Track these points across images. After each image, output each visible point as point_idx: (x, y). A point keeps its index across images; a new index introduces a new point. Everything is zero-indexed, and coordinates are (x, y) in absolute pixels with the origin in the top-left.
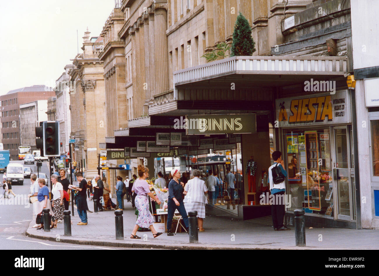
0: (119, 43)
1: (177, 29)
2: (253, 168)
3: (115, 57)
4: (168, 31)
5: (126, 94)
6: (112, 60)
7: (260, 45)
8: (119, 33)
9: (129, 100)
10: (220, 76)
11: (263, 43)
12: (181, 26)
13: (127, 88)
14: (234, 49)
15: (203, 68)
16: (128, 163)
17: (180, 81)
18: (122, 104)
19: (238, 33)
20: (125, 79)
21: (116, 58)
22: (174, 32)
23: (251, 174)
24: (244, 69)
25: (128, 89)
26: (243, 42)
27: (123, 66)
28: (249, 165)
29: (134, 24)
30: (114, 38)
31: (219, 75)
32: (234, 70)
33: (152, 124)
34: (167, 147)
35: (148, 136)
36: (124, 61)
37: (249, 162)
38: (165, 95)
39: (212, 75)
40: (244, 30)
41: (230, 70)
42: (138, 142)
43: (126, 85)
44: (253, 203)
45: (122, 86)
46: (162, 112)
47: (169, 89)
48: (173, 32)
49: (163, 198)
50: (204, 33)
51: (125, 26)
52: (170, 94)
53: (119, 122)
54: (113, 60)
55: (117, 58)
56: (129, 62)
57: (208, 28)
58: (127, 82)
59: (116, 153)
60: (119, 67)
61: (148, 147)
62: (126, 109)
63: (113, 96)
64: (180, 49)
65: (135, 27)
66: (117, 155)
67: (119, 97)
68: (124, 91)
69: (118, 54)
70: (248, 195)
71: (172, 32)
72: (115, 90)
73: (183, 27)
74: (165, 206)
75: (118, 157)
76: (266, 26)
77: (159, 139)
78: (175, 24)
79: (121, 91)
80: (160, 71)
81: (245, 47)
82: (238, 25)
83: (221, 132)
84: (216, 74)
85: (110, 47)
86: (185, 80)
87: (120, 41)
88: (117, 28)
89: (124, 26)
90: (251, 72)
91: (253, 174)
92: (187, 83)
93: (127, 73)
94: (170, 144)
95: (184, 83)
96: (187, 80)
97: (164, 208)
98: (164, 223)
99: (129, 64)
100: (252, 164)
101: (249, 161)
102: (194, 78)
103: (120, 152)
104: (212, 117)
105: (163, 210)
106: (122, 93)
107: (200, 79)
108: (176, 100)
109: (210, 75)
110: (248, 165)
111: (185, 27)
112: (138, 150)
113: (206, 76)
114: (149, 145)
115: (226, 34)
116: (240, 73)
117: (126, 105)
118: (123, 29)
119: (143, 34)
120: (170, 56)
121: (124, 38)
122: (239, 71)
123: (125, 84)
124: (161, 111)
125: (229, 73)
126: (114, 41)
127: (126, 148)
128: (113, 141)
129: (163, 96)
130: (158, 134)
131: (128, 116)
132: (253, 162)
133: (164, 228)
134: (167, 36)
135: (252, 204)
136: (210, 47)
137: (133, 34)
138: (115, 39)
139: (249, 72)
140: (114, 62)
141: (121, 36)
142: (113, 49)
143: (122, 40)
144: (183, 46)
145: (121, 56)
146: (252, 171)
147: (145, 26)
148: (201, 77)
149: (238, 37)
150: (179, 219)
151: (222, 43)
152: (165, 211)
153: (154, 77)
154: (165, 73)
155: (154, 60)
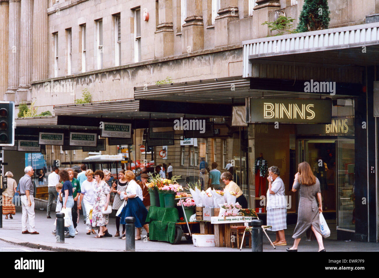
1: (71, 6)
2: (263, 167)
4: (51, 9)
14: (304, 17)
28: (258, 164)
37: (258, 160)
42: (41, 134)
44: (262, 210)
48: (62, 10)
50: (136, 9)
64: (76, 29)
70: (255, 200)
80: (39, 55)
83: (290, 120)
91: (264, 175)
100: (262, 163)
104: (280, 102)
108: (247, 79)
120: (52, 37)
133: (213, 241)
134: (49, 15)
135: (260, 211)
146: (262, 172)
152: (225, 220)
153: (25, 61)
154: (45, 57)
155: (25, 42)
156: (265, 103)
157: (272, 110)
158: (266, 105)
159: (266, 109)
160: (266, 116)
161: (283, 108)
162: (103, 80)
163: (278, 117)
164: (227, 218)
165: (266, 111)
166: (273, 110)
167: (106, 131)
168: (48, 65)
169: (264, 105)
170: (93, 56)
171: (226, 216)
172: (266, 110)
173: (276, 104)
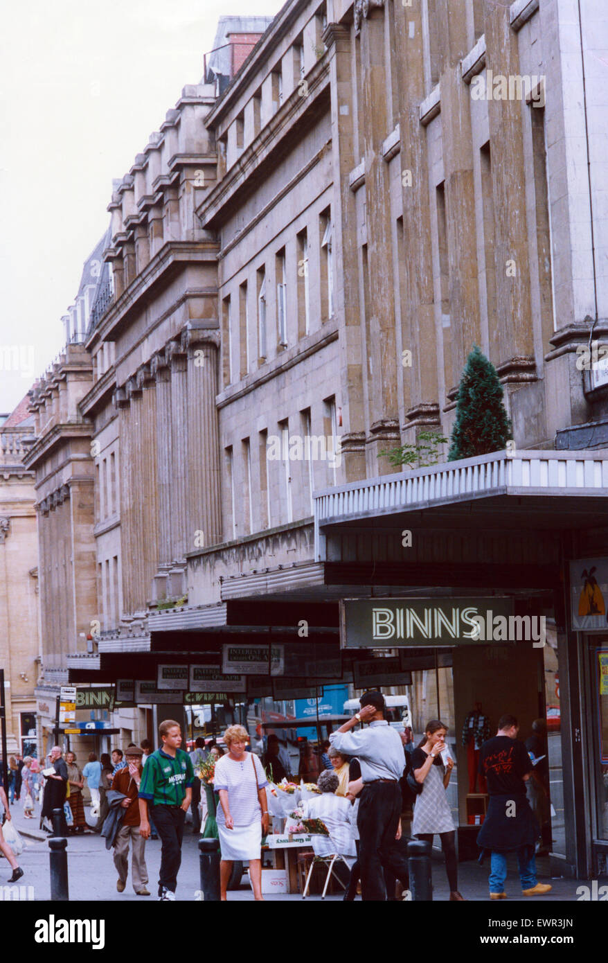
0: (79, 427)
1: (247, 392)
3: (70, 461)
4: (221, 398)
5: (95, 550)
6: (61, 468)
7: (517, 427)
8: (80, 403)
9: (104, 565)
10: (457, 501)
11: (527, 420)
12: (259, 384)
13: (97, 536)
14: (458, 436)
15: (404, 482)
16: (99, 717)
17: (336, 514)
18: (85, 574)
19: (471, 396)
20: (93, 514)
21: (71, 464)
22: (240, 400)
23: (477, 748)
24: (526, 484)
25: (102, 540)
26: (481, 418)
27: (88, 484)
28: (471, 725)
29: (128, 381)
30: (67, 415)
31: (455, 498)
32: (502, 484)
33: (229, 621)
34: (240, 679)
35: (193, 653)
36: (92, 470)
38: (219, 551)
39: (432, 497)
40: (486, 388)
41: (489, 486)
42: (161, 667)
43: (95, 528)
45: (85, 530)
46: (269, 592)
47: (221, 539)
48: (236, 399)
49: (284, 807)
50: (330, 401)
51: (99, 385)
52: (234, 551)
53: (78, 619)
54: (64, 470)
55: (75, 463)
56: (105, 474)
57: (350, 388)
58: (98, 521)
59: (87, 694)
60: (80, 484)
61: (194, 679)
62: (97, 586)
63: (61, 555)
64: (255, 441)
65: (130, 388)
66: (87, 698)
67: (79, 558)
68: (92, 542)
69: (76, 453)
70: (468, 800)
71: (231, 401)
72: (67, 541)
73: (267, 386)
74: (292, 828)
75: (92, 703)
76: (534, 380)
77: (229, 660)
78: (241, 380)
79: (83, 543)
80: (200, 494)
81: (486, 429)
82: (469, 377)
83: (428, 641)
84: (444, 495)
85: (57, 438)
86: (351, 511)
87: (81, 422)
88: (76, 391)
89: (96, 385)
90: (542, 490)
92: (358, 518)
93: (99, 501)
94: (270, 672)
95: (347, 520)
96: (356, 511)
97: (287, 832)
98: (283, 868)
99: (105, 479)
100: (477, 723)
101: (471, 715)
102: (376, 507)
103: (96, 691)
104: (405, 605)
105: (286, 836)
106: (86, 548)
107: (395, 509)
108: (320, 563)
109: (426, 498)
110: (468, 725)
111: (272, 385)
112: (160, 687)
113: (415, 500)
114: (195, 675)
115: (401, 402)
116: (515, 494)
117: (95, 578)
118: (91, 394)
119: (154, 404)
120: (225, 457)
121: (92, 415)
122: (512, 487)
123: (92, 526)
124: (266, 589)
125: (486, 492)
126: (66, 422)
127: (120, 681)
128: (94, 664)
129: (213, 555)
130: (227, 648)
131: (102, 605)
132: (481, 718)
133: (284, 882)
134: (219, 409)
135: (477, 822)
136: (354, 434)
137: (124, 404)
138: (69, 418)
139: (539, 490)
140: (66, 475)
141: (86, 411)
142: (64, 442)
143: (87, 421)
144: (264, 433)
145: (84, 460)
146: (480, 740)
147: (160, 386)
148: (398, 503)
149: (471, 406)
150: (333, 861)
151: (391, 423)
152: (291, 840)
153: (184, 509)
154: (213, 498)
155: (183, 468)
156: (374, 610)
157: (389, 623)
158: (378, 613)
159: (378, 621)
160: (378, 634)
161: (412, 617)
162: (276, 551)
163: (403, 637)
164: (295, 837)
165: (378, 626)
166: (392, 623)
167: (231, 662)
168: (222, 517)
169: (374, 614)
170: (279, 499)
171: (293, 833)
172: (376, 623)
173: (398, 610)
